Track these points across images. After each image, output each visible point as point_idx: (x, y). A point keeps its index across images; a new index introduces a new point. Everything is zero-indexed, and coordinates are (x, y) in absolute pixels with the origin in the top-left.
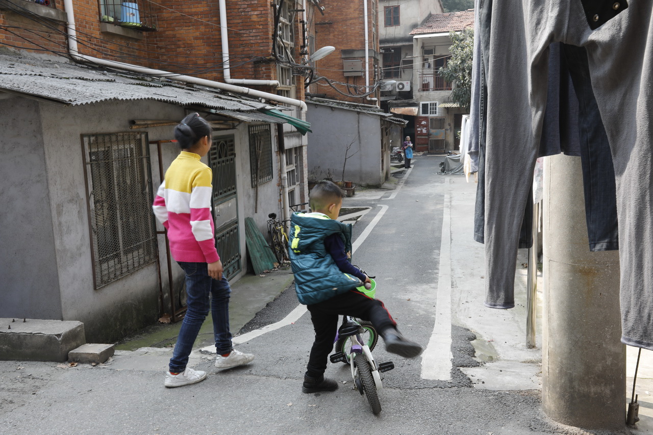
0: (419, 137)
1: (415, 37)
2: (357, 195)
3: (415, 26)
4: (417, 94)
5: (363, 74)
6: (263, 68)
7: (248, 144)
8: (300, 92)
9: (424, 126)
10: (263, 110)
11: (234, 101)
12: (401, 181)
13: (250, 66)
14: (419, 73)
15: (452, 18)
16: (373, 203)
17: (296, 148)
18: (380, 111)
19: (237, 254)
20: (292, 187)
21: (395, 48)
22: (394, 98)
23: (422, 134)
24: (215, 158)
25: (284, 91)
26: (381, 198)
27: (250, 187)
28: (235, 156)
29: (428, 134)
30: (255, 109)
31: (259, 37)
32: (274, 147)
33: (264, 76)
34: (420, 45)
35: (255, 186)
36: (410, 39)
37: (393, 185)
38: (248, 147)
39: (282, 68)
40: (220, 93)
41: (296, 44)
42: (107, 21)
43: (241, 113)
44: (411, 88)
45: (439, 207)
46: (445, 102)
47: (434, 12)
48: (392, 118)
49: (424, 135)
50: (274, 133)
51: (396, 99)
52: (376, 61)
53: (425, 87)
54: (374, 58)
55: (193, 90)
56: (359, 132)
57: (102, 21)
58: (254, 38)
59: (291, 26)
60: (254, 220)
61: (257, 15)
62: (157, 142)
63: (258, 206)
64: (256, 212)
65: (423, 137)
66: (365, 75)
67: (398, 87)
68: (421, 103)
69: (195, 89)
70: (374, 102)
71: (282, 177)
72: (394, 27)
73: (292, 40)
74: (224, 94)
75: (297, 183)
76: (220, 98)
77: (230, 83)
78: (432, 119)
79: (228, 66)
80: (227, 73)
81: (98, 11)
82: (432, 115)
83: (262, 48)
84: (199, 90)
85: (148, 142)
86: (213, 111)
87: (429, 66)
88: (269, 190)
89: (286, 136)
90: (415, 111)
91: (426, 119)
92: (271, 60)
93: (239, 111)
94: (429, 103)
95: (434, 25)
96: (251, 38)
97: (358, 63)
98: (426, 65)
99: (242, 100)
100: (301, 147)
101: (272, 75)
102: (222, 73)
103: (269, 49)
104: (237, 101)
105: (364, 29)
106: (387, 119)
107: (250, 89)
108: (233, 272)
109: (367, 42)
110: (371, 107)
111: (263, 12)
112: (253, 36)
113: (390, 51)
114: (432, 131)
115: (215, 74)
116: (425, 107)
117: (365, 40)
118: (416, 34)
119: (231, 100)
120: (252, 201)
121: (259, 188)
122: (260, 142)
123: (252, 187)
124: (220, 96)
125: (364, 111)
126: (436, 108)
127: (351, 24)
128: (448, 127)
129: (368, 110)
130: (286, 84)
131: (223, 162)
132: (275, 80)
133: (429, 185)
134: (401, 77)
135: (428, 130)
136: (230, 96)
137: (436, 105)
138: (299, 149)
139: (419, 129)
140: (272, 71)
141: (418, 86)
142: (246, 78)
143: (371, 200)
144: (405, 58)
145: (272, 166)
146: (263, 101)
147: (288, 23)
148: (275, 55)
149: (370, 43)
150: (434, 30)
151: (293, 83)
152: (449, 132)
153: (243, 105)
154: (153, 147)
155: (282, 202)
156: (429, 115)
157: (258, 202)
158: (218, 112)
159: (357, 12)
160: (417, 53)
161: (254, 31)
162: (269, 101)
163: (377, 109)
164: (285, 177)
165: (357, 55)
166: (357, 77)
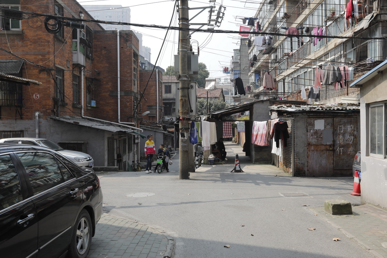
5: (156, 115)
6: (130, 119)
17: (137, 143)
18: (163, 131)
25: (135, 125)
28: (126, 144)
30: (132, 132)
32: (133, 142)
33: (130, 121)
35: (129, 153)
42: (88, 106)
48: (168, 133)
50: (133, 138)
51: (169, 125)
52: (161, 110)
54: (161, 109)
60: (128, 162)
64: (129, 160)
66: (157, 116)
67: (171, 119)
70: (160, 127)
72: (169, 94)
77: (120, 123)
79: (120, 118)
80: (119, 120)
83: (130, 113)
88: (132, 154)
89: (136, 139)
96: (127, 110)
97: (154, 111)
103: (132, 114)
105: (157, 98)
106: (166, 134)
107: (127, 125)
111: (131, 103)
115: (115, 120)
117: (157, 102)
120: (129, 157)
122: (130, 140)
125: (157, 131)
127: (151, 95)
129: (158, 130)
130: (135, 123)
134: (172, 116)
140: (133, 120)
142: (125, 122)
144: (173, 107)
145: (132, 148)
146: (131, 129)
148: (134, 116)
149: (159, 103)
151: (137, 123)
159: (154, 91)
161: (128, 108)
163: (161, 130)
165: (154, 108)
166: (154, 116)
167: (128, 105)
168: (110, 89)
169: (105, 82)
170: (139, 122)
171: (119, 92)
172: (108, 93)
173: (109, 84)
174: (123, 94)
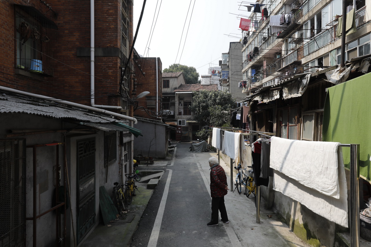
0: (177, 135)
1: (176, 93)
2: (154, 163)
3: (176, 88)
4: (176, 116)
5: (155, 107)
6: (114, 100)
7: (103, 142)
8: (131, 113)
9: (179, 130)
10: (114, 123)
11: (96, 117)
12: (173, 156)
13: (106, 98)
14: (177, 108)
15: (190, 87)
16: (164, 168)
17: (128, 142)
19: (93, 213)
20: (126, 163)
21: (169, 97)
22: (167, 117)
23: (178, 133)
24: (82, 153)
25: (123, 112)
26: (167, 165)
27: (104, 168)
28: (95, 151)
29: (181, 133)
30: (109, 122)
31: (112, 84)
32: (118, 143)
33: (114, 104)
34: (178, 96)
35: (106, 166)
36: (174, 93)
37: (170, 157)
38: (104, 144)
39: (123, 101)
40: (88, 112)
41: (130, 89)
42: (20, 68)
43: (101, 125)
44: (174, 113)
45: (197, 171)
46: (188, 120)
47: (182, 84)
49: (180, 134)
50: (118, 135)
53: (180, 114)
54: (160, 100)
55: (71, 110)
56: (155, 133)
57: (16, 68)
58: (109, 84)
59: (128, 80)
60: (105, 187)
61: (111, 72)
62: (34, 147)
63: (108, 178)
64: (106, 182)
65: (179, 135)
67: (168, 113)
68: (178, 120)
69: (72, 109)
70: (160, 119)
71: (122, 159)
72: (167, 88)
73: (128, 88)
74: (90, 113)
75: (128, 160)
76: (88, 115)
77: (94, 107)
78: (183, 127)
79: (94, 97)
80: (93, 101)
81: (14, 62)
82: (183, 125)
83: (113, 89)
84: (74, 110)
85: (25, 146)
86: (82, 123)
87: (182, 105)
88: (114, 168)
89: (124, 136)
90: (176, 123)
91: (180, 127)
92: (118, 96)
93: (100, 123)
94: (182, 120)
95: (184, 88)
96: (107, 84)
97: (154, 102)
98: (180, 104)
99: (101, 117)
100: (131, 142)
101: (118, 103)
102: (90, 101)
103: (117, 90)
104: (98, 117)
105: (156, 88)
106: (168, 127)
107: (106, 111)
108: (90, 227)
109: (157, 93)
110: (159, 121)
111: (115, 71)
112: (108, 83)
113: (167, 98)
114: (183, 132)
115: (86, 102)
116: (180, 122)
117: (156, 92)
118: (176, 92)
119: (95, 116)
120: (104, 176)
121: (109, 167)
122: (110, 141)
123: (105, 167)
124: (87, 113)
125: (157, 123)
126: (184, 123)
127: (151, 85)
128: (190, 131)
129: (159, 123)
130: (124, 109)
131: (87, 155)
132: (120, 106)
133: (187, 158)
134: (170, 109)
135: (181, 132)
136: (94, 114)
137: (184, 121)
138: (129, 143)
139: (178, 131)
140: (119, 102)
141: (177, 113)
142: (104, 105)
143: (162, 166)
144: (171, 101)
145: (116, 154)
146: (113, 117)
147: (127, 78)
148: (120, 94)
150: (184, 91)
151: (128, 109)
152: (190, 133)
153: (102, 119)
154: (30, 150)
155: (120, 173)
156: (182, 125)
157: (108, 176)
158: (85, 124)
159: (153, 80)
160: (177, 99)
161: (109, 80)
162: (116, 117)
163: (162, 122)
164: (123, 159)
165: (153, 98)
166: (153, 108)
167: (110, 74)
168: (77, 43)
169: (66, 32)
170: (132, 108)
171: (93, 50)
172: (73, 52)
173: (75, 36)
174: (100, 53)
